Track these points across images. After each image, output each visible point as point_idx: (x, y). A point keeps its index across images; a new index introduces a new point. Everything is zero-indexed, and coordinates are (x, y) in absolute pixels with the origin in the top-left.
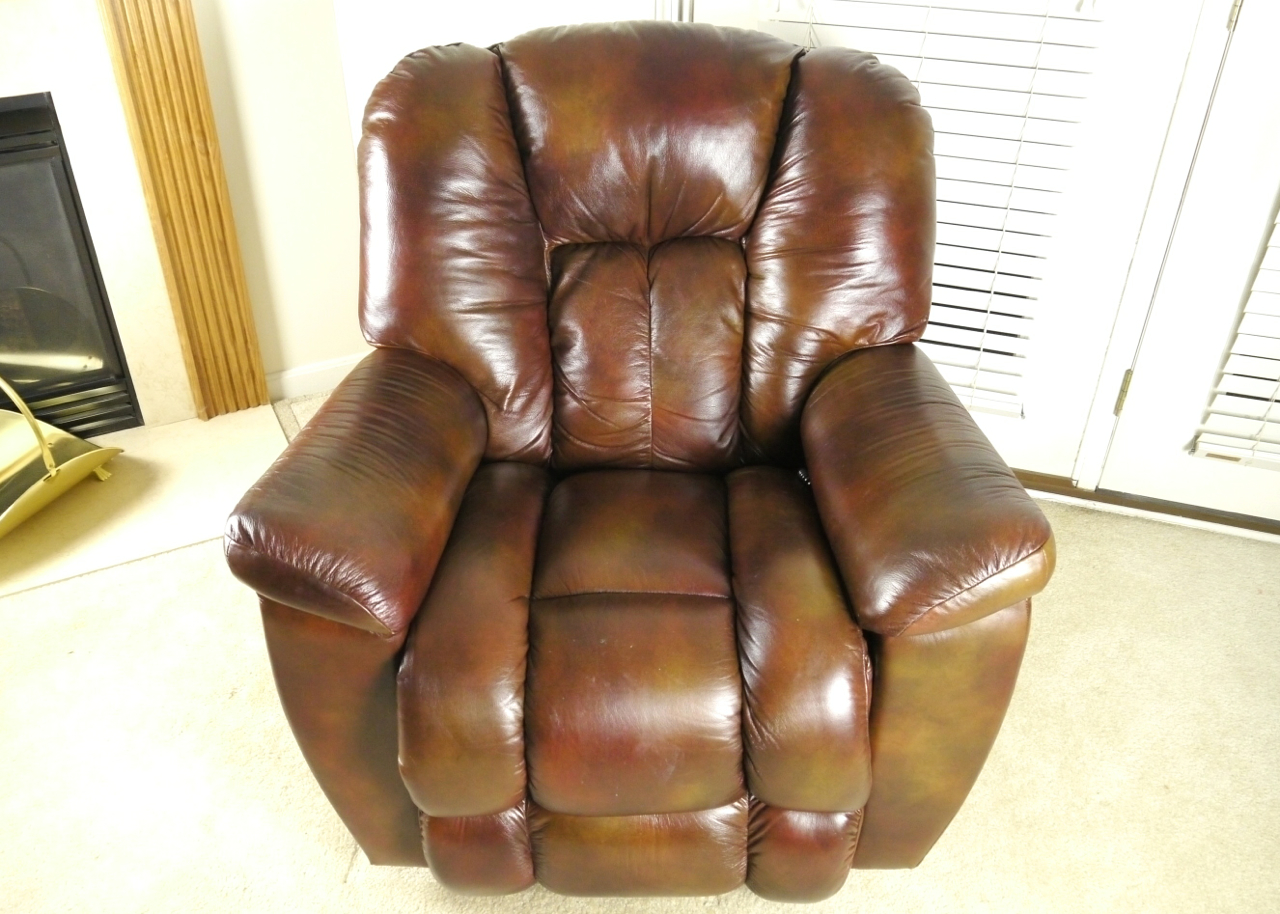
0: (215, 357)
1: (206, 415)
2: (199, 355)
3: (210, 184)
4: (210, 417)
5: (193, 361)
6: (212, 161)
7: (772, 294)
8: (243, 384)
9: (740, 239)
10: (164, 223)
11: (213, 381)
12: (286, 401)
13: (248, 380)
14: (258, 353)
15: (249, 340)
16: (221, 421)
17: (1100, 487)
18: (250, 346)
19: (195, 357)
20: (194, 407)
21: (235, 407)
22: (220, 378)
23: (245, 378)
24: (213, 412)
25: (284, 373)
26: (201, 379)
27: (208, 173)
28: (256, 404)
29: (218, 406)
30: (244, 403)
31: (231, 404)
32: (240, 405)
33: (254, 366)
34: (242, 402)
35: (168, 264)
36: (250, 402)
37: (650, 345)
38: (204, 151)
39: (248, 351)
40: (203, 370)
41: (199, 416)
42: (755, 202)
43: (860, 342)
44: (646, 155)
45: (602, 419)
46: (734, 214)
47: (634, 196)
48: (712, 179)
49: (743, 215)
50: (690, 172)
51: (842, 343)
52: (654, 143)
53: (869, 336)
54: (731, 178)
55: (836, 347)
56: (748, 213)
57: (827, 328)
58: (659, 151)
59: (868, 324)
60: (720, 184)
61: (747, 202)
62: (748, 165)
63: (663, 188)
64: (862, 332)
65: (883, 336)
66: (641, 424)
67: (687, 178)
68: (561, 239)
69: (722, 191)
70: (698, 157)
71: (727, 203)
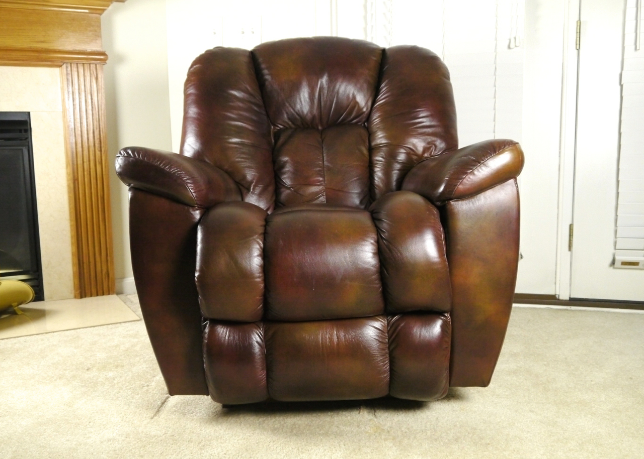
0: (89, 262)
1: (79, 296)
2: (81, 259)
3: (100, 167)
4: (81, 297)
5: (77, 262)
6: (103, 155)
7: (380, 138)
8: (102, 281)
9: (364, 124)
10: (74, 183)
11: (86, 276)
12: (124, 295)
13: (105, 278)
14: (112, 263)
15: (109, 254)
16: (88, 301)
17: (572, 297)
18: (109, 258)
19: (79, 260)
20: (73, 292)
21: (96, 293)
22: (90, 275)
23: (104, 277)
24: (83, 295)
25: (125, 279)
26: (80, 273)
27: (100, 161)
28: (107, 293)
29: (87, 292)
30: (101, 292)
31: (94, 291)
32: (99, 293)
33: (109, 270)
34: (100, 291)
35: (73, 205)
36: (105, 292)
37: (323, 162)
38: (99, 149)
39: (107, 261)
40: (82, 268)
41: (75, 297)
42: (370, 104)
43: (426, 155)
44: (318, 82)
45: (301, 195)
46: (360, 109)
47: (313, 101)
48: (349, 92)
49: (365, 110)
50: (339, 89)
51: (416, 154)
52: (322, 77)
53: (430, 151)
54: (358, 92)
55: (415, 157)
56: (367, 109)
57: (409, 146)
58: (324, 80)
59: (428, 146)
60: (353, 94)
61: (367, 103)
62: (365, 86)
63: (326, 97)
64: (425, 150)
65: (436, 152)
66: (320, 197)
67: (338, 93)
68: (279, 126)
69: (354, 97)
70: (342, 82)
71: (357, 103)
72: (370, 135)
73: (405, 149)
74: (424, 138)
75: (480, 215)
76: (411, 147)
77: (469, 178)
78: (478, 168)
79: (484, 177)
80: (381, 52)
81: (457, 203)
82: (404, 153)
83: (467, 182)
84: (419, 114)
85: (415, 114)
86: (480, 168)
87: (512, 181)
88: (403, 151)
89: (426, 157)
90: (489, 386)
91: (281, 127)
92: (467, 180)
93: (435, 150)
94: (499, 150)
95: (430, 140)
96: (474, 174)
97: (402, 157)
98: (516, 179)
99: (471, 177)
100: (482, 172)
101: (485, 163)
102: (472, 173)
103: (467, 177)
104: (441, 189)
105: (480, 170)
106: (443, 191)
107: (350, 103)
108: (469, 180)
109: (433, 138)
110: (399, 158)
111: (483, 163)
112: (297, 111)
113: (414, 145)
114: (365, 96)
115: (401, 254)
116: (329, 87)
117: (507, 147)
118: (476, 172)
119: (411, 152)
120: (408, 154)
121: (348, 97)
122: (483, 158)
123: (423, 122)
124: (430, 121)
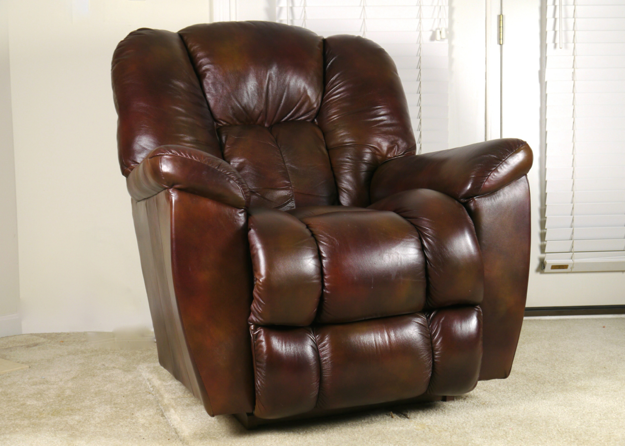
9: (314, 121)
37: (285, 163)
42: (320, 99)
43: (389, 156)
44: (267, 73)
45: (268, 200)
46: (311, 105)
47: (261, 95)
48: (300, 86)
49: (315, 106)
50: (289, 83)
51: (381, 155)
52: (271, 68)
53: (393, 151)
54: (309, 86)
55: (379, 157)
56: (317, 105)
57: (374, 146)
58: (273, 71)
59: (391, 146)
60: (304, 88)
61: (317, 99)
62: (315, 79)
63: (276, 91)
64: (390, 149)
65: (399, 152)
66: (288, 203)
67: (289, 85)
68: (222, 122)
69: (305, 91)
70: (292, 76)
71: (307, 97)
72: (326, 134)
73: (370, 149)
74: (387, 137)
75: (501, 210)
76: (376, 147)
77: (494, 175)
78: (501, 165)
79: (506, 174)
80: (322, 41)
81: (480, 199)
82: (370, 153)
83: (492, 179)
84: (380, 112)
85: (375, 111)
86: (503, 165)
87: (524, 177)
88: (368, 151)
89: (390, 158)
90: (510, 376)
91: (225, 123)
92: (492, 178)
93: (398, 150)
94: (515, 149)
95: (393, 139)
96: (498, 172)
97: (367, 157)
98: (526, 175)
99: (495, 174)
100: (504, 170)
101: (506, 161)
102: (496, 171)
103: (492, 174)
104: (469, 187)
105: (502, 168)
106: (470, 189)
107: (301, 97)
108: (494, 177)
109: (396, 138)
110: (365, 159)
111: (504, 161)
112: (243, 105)
113: (379, 145)
114: (315, 90)
115: (446, 249)
116: (279, 80)
117: (521, 145)
118: (499, 170)
119: (376, 152)
120: (373, 154)
121: (299, 90)
122: (503, 156)
123: (385, 120)
124: (391, 119)
